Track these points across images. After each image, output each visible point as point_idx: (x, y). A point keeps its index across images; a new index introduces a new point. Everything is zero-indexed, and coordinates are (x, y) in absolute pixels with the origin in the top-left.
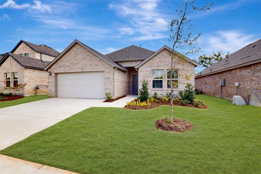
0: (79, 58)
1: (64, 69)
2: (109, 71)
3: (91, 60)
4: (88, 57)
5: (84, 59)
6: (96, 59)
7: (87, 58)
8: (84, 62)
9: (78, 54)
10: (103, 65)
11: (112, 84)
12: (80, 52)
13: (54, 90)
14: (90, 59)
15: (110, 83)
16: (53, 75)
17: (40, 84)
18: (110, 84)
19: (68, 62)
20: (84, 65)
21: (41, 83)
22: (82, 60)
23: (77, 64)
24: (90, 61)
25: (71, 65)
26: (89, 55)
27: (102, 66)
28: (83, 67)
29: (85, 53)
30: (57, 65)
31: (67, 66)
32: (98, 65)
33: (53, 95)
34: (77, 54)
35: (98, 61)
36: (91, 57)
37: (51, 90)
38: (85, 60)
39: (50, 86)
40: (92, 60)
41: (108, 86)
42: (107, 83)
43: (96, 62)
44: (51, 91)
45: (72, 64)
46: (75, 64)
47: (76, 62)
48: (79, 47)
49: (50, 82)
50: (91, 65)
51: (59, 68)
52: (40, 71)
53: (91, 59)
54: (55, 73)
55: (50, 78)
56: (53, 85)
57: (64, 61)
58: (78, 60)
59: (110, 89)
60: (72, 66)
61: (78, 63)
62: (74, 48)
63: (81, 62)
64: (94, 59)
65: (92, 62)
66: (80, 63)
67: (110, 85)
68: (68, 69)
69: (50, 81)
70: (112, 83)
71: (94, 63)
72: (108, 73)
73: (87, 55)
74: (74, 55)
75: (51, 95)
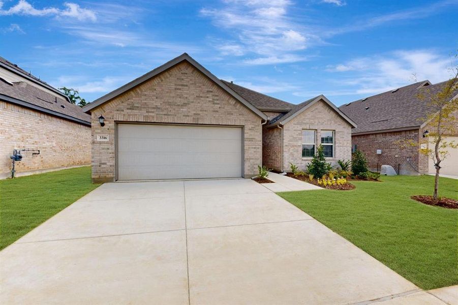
0: (187, 94)
1: (147, 114)
2: (253, 126)
3: (215, 102)
4: (210, 95)
5: (201, 97)
6: (228, 101)
7: (208, 97)
8: (200, 105)
9: (187, 86)
10: (243, 115)
11: (258, 150)
12: (191, 82)
13: (112, 164)
14: (213, 99)
15: (255, 148)
16: (110, 125)
17: (19, 147)
18: (255, 150)
19: (157, 98)
20: (201, 111)
21: (22, 144)
22: (194, 99)
23: (182, 106)
24: (214, 104)
25: (167, 107)
26: (212, 92)
27: (241, 116)
28: (197, 114)
29: (204, 85)
30: (123, 102)
31: (154, 108)
32: (232, 114)
33: (111, 175)
34: (182, 85)
35: (231, 104)
36: (217, 96)
37: (103, 162)
38: (202, 101)
39: (100, 153)
40: (218, 102)
41: (251, 153)
42: (249, 148)
43: (228, 108)
44: (103, 166)
45: (169, 104)
46: (179, 105)
47: (179, 101)
48: (189, 70)
49: (100, 143)
50: (217, 111)
51: (128, 111)
52: (20, 109)
53: (218, 100)
54: (115, 121)
55: (98, 133)
56: (110, 151)
57: (146, 95)
58: (186, 98)
59: (255, 159)
60: (170, 109)
61: (185, 105)
62: (175, 72)
63: (192, 102)
64: (223, 100)
65: (219, 106)
66: (190, 106)
67: (255, 152)
68: (157, 114)
69: (98, 139)
70: (258, 148)
71: (224, 108)
72: (251, 129)
73: (208, 92)
74: (175, 85)
75: (102, 175)
